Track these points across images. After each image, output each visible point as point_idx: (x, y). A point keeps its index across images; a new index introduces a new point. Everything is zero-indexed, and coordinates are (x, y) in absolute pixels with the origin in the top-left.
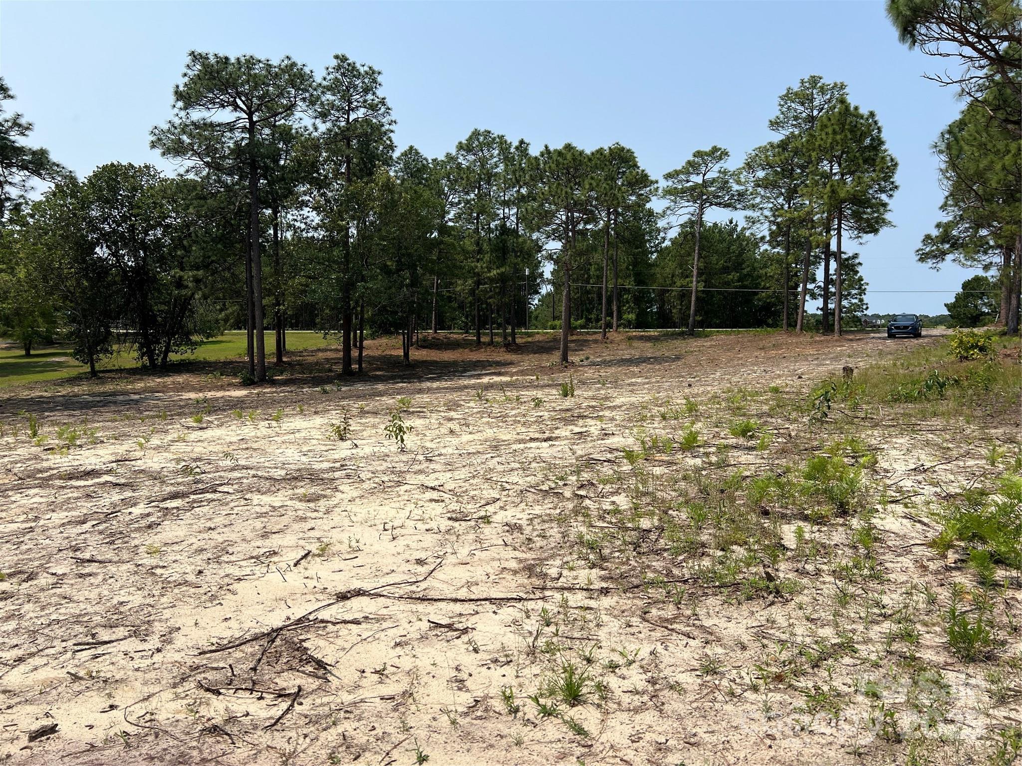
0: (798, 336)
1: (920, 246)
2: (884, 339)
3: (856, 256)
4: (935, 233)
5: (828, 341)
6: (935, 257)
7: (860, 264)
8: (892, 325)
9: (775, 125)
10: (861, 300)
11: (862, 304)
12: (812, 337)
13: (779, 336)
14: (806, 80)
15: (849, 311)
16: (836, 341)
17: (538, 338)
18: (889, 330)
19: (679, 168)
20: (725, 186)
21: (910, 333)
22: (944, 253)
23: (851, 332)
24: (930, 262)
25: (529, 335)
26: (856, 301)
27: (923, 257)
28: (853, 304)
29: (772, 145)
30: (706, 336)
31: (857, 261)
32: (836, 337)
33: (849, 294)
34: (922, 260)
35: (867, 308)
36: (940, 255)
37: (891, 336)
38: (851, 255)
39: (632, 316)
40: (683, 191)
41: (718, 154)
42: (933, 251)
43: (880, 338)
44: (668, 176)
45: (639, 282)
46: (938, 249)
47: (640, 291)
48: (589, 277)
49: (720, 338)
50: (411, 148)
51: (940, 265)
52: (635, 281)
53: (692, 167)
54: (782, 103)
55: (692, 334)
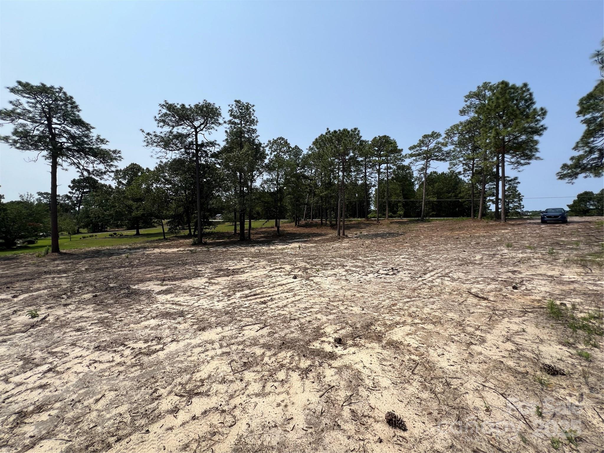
0: (479, 221)
1: (560, 170)
2: (538, 223)
3: (516, 178)
4: (570, 163)
5: (496, 226)
6: (570, 176)
7: (519, 183)
8: (545, 215)
9: (463, 112)
10: (520, 204)
11: (520, 206)
12: (487, 223)
13: (468, 222)
14: (481, 86)
15: (514, 209)
16: (503, 225)
17: (353, 223)
18: (542, 218)
19: (416, 144)
20: (440, 150)
21: (560, 220)
22: (577, 174)
23: (514, 219)
24: (567, 180)
25: (350, 221)
26: (517, 204)
27: (562, 177)
28: (515, 206)
29: (461, 123)
30: (429, 222)
31: (517, 181)
32: (502, 222)
33: (513, 201)
34: (561, 178)
35: (523, 207)
36: (574, 175)
37: (544, 222)
38: (512, 178)
39: (402, 213)
40: (419, 155)
41: (435, 135)
42: (568, 173)
43: (535, 223)
44: (411, 148)
45: (405, 198)
46: (572, 172)
47: (405, 202)
48: (384, 196)
49: (437, 222)
50: (296, 146)
51: (574, 181)
52: (403, 197)
53: (422, 143)
54: (466, 100)
55: (423, 221)
